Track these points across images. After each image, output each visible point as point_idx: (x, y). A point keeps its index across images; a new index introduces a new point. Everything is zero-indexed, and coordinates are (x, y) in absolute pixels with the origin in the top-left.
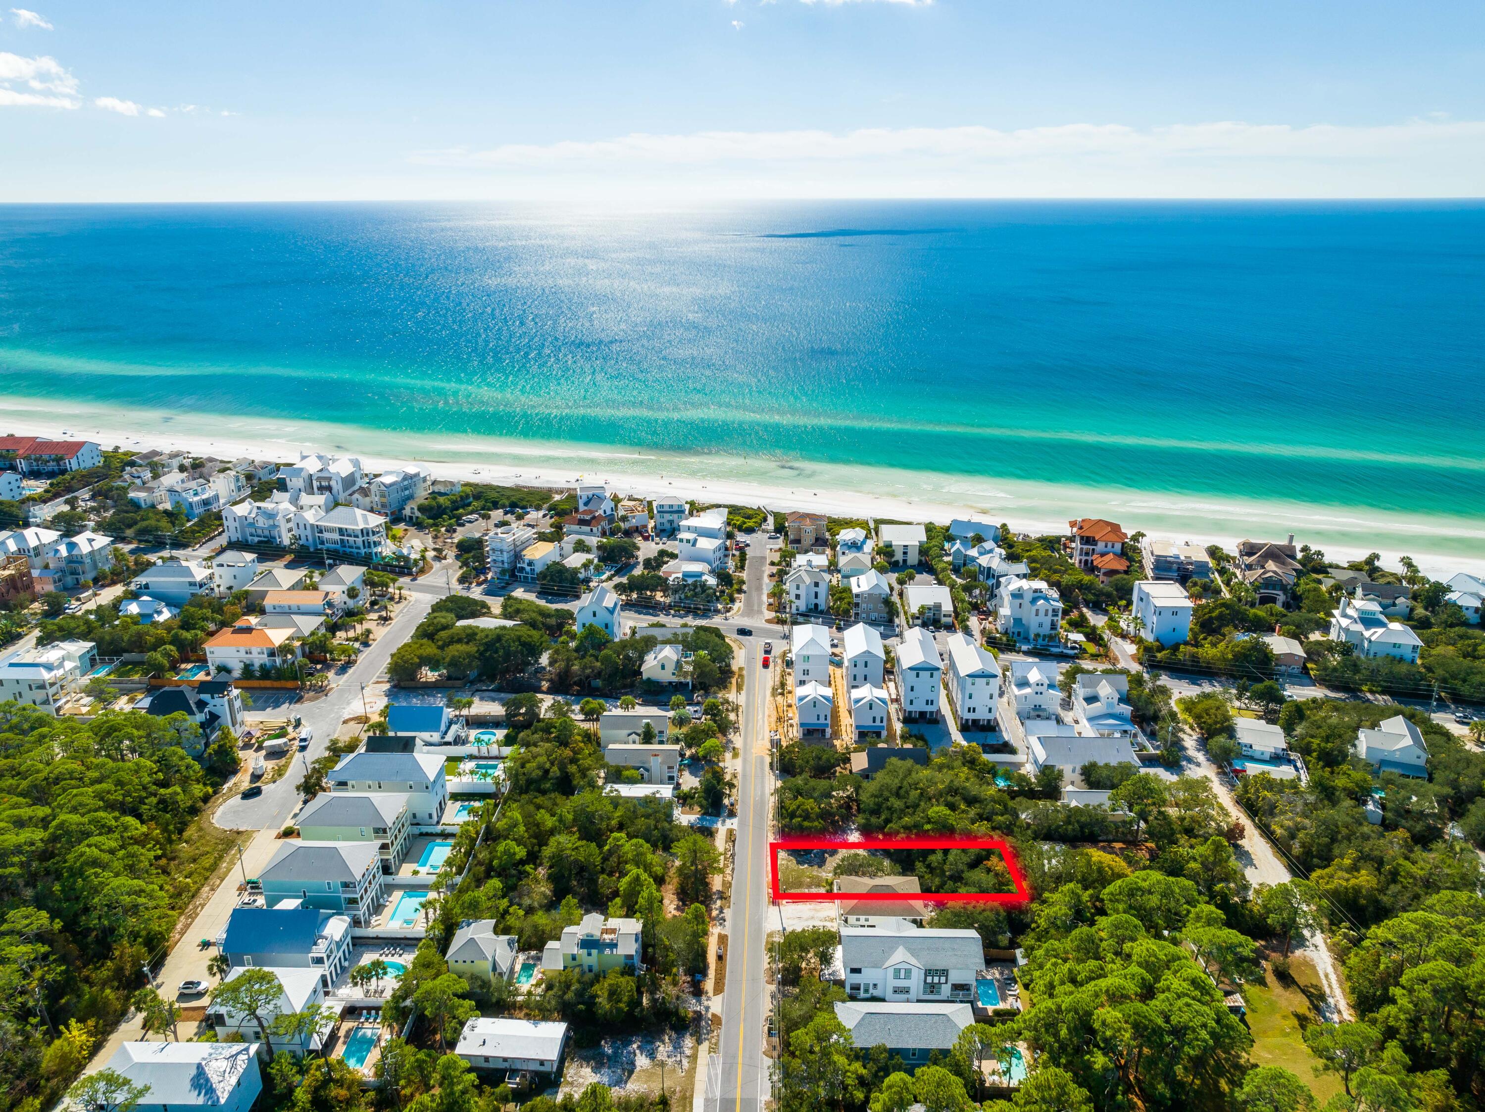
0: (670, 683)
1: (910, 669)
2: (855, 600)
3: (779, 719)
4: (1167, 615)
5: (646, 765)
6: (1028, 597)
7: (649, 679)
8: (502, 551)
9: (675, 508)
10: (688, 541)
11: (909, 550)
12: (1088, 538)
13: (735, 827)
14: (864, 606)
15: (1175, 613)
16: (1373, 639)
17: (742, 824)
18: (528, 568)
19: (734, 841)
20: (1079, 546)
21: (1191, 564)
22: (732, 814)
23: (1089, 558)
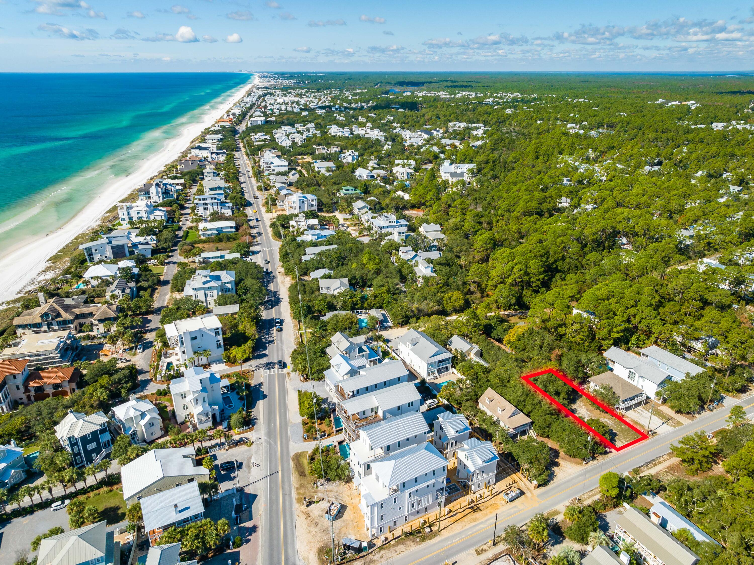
23: (8, 399)
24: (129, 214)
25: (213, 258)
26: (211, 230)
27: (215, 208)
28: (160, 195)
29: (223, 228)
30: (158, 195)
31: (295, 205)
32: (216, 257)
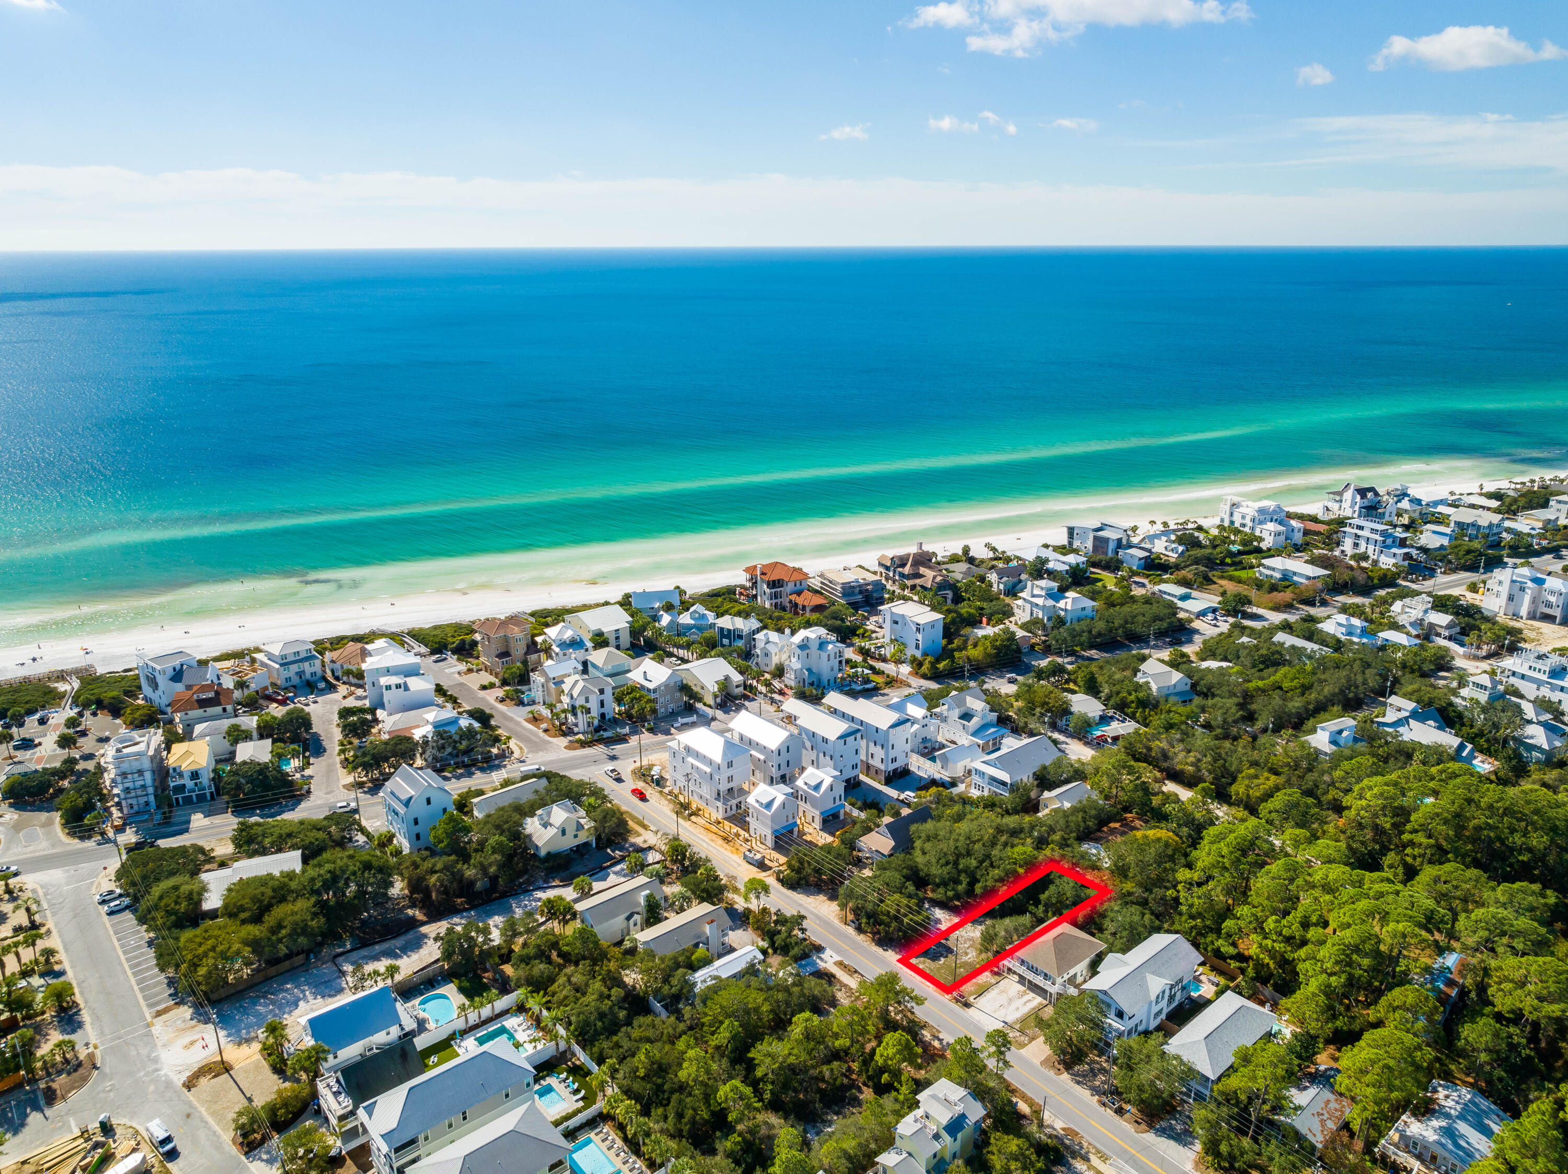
0: (571, 849)
1: (839, 738)
2: (652, 696)
3: (725, 839)
4: (928, 629)
5: (703, 939)
6: (814, 646)
7: (549, 854)
8: (140, 772)
9: (303, 655)
10: (398, 686)
11: (621, 634)
12: (774, 581)
13: (837, 958)
14: (661, 700)
15: (933, 626)
16: (1069, 607)
17: (838, 951)
18: (190, 784)
19: (856, 972)
20: (768, 591)
21: (868, 584)
22: (819, 949)
23: (779, 601)
24: (1232, 514)
25: (1169, 594)
26: (1273, 569)
27: (1371, 548)
28: (1357, 508)
29: (1295, 574)
30: (1352, 507)
31: (1500, 589)
32: (1173, 595)
